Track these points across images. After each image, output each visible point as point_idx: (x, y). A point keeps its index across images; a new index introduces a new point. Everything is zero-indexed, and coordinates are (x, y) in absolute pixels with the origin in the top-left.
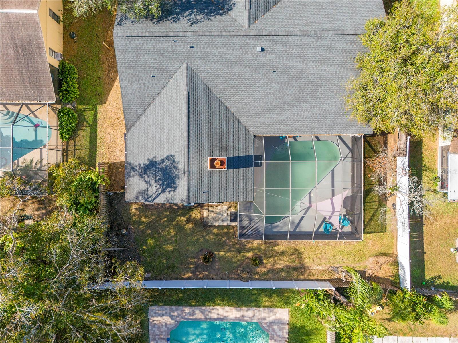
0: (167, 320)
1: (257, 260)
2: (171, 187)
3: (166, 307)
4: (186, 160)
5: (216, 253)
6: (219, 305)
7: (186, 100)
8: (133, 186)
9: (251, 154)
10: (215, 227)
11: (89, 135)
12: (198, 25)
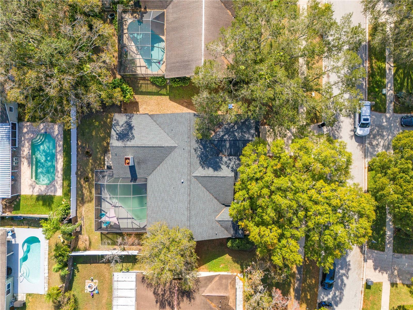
0: (56, 133)
1: (87, 179)
2: (119, 138)
3: (63, 132)
4: (131, 146)
5: (91, 158)
6: (64, 159)
7: (160, 146)
8: (121, 118)
9: (138, 177)
10: (104, 157)
11: (153, 91)
12: (194, 152)
